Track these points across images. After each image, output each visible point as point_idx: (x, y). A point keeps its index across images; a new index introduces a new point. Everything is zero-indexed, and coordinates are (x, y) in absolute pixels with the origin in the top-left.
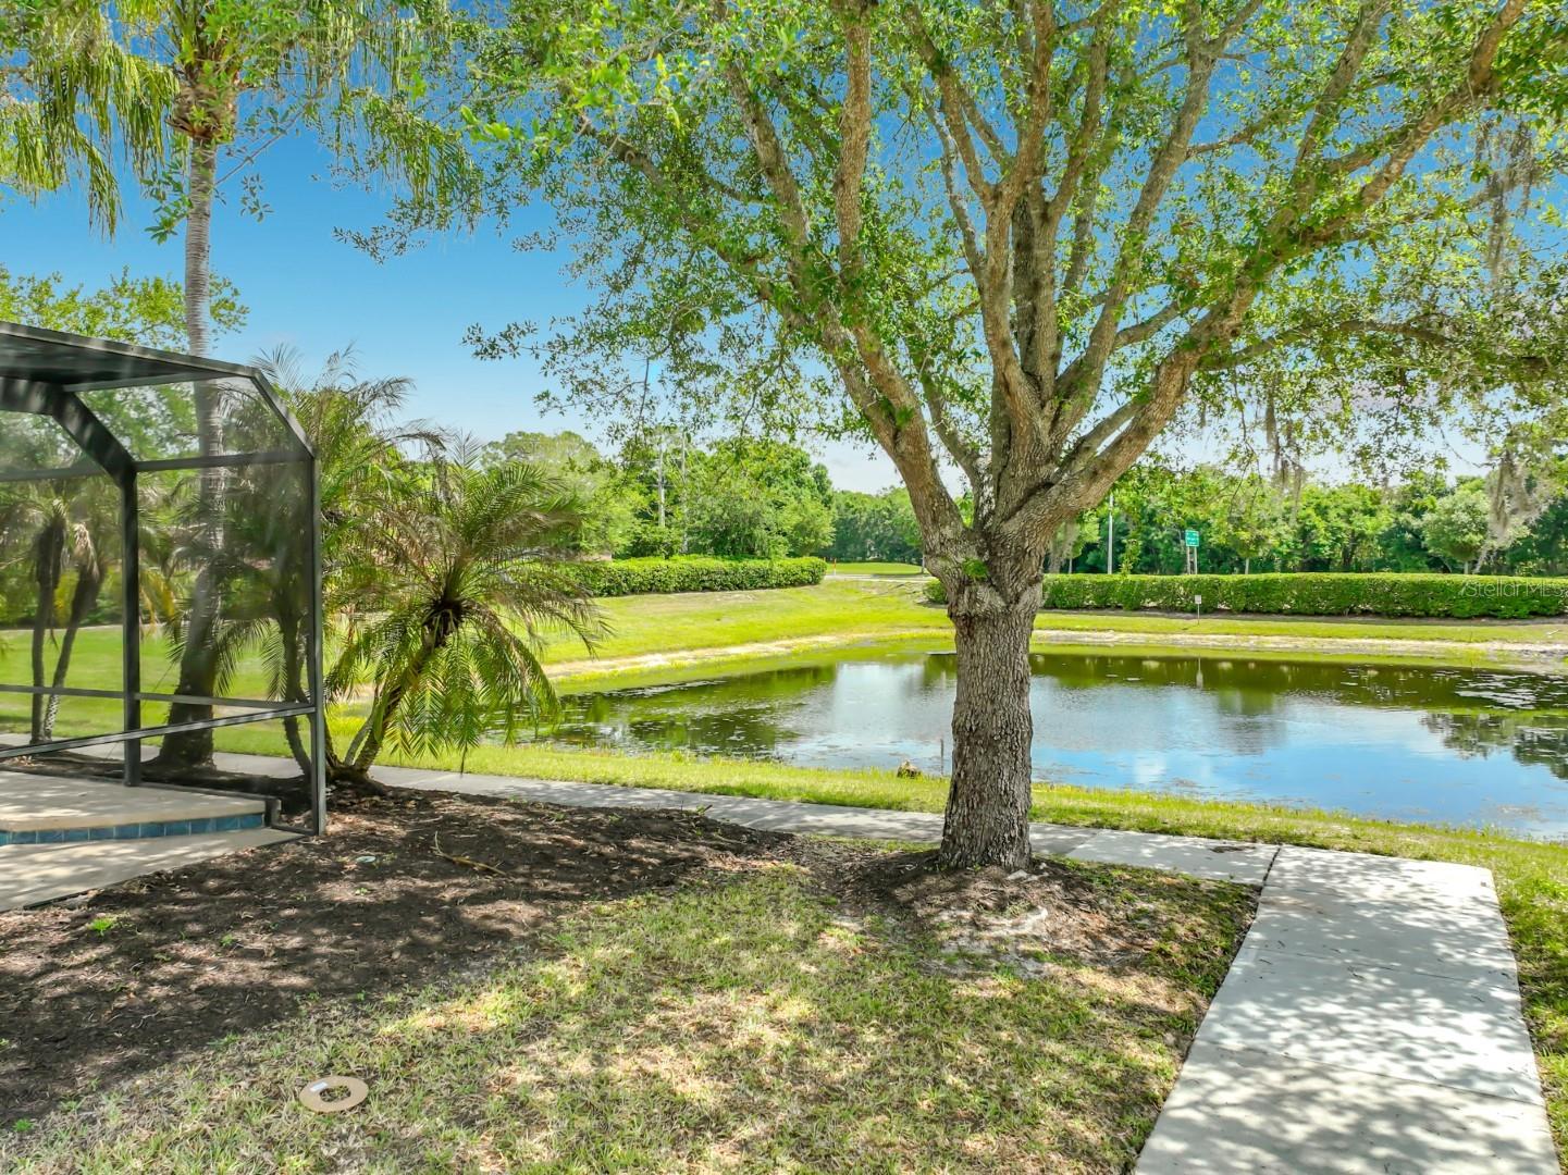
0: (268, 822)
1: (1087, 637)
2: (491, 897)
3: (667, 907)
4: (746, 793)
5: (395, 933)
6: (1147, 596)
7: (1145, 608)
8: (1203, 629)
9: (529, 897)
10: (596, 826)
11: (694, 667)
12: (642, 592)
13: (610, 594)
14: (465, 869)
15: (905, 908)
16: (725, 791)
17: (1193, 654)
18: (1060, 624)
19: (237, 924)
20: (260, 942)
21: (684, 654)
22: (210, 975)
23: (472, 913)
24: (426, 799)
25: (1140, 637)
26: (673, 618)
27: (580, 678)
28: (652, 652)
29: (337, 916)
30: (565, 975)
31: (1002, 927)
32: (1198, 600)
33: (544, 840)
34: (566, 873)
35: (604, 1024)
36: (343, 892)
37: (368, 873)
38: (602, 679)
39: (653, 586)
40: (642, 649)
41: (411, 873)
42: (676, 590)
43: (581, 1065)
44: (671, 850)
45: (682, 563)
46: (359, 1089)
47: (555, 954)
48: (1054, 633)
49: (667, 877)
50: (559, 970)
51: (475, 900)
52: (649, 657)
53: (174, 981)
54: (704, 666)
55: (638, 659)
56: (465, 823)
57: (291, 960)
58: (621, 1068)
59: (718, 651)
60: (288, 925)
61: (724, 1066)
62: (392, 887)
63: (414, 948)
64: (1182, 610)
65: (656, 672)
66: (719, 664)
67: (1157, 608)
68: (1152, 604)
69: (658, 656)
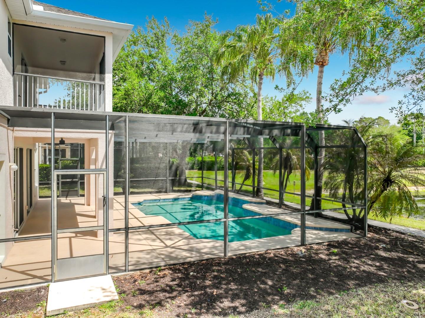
0: (351, 231)
2: (423, 262)
14: (412, 254)
19: (363, 257)
20: (370, 263)
22: (363, 268)
29: (385, 260)
36: (383, 254)
41: (397, 252)
46: (416, 305)
51: (419, 262)
53: (357, 268)
60: (374, 260)
62: (394, 254)
63: (409, 272)
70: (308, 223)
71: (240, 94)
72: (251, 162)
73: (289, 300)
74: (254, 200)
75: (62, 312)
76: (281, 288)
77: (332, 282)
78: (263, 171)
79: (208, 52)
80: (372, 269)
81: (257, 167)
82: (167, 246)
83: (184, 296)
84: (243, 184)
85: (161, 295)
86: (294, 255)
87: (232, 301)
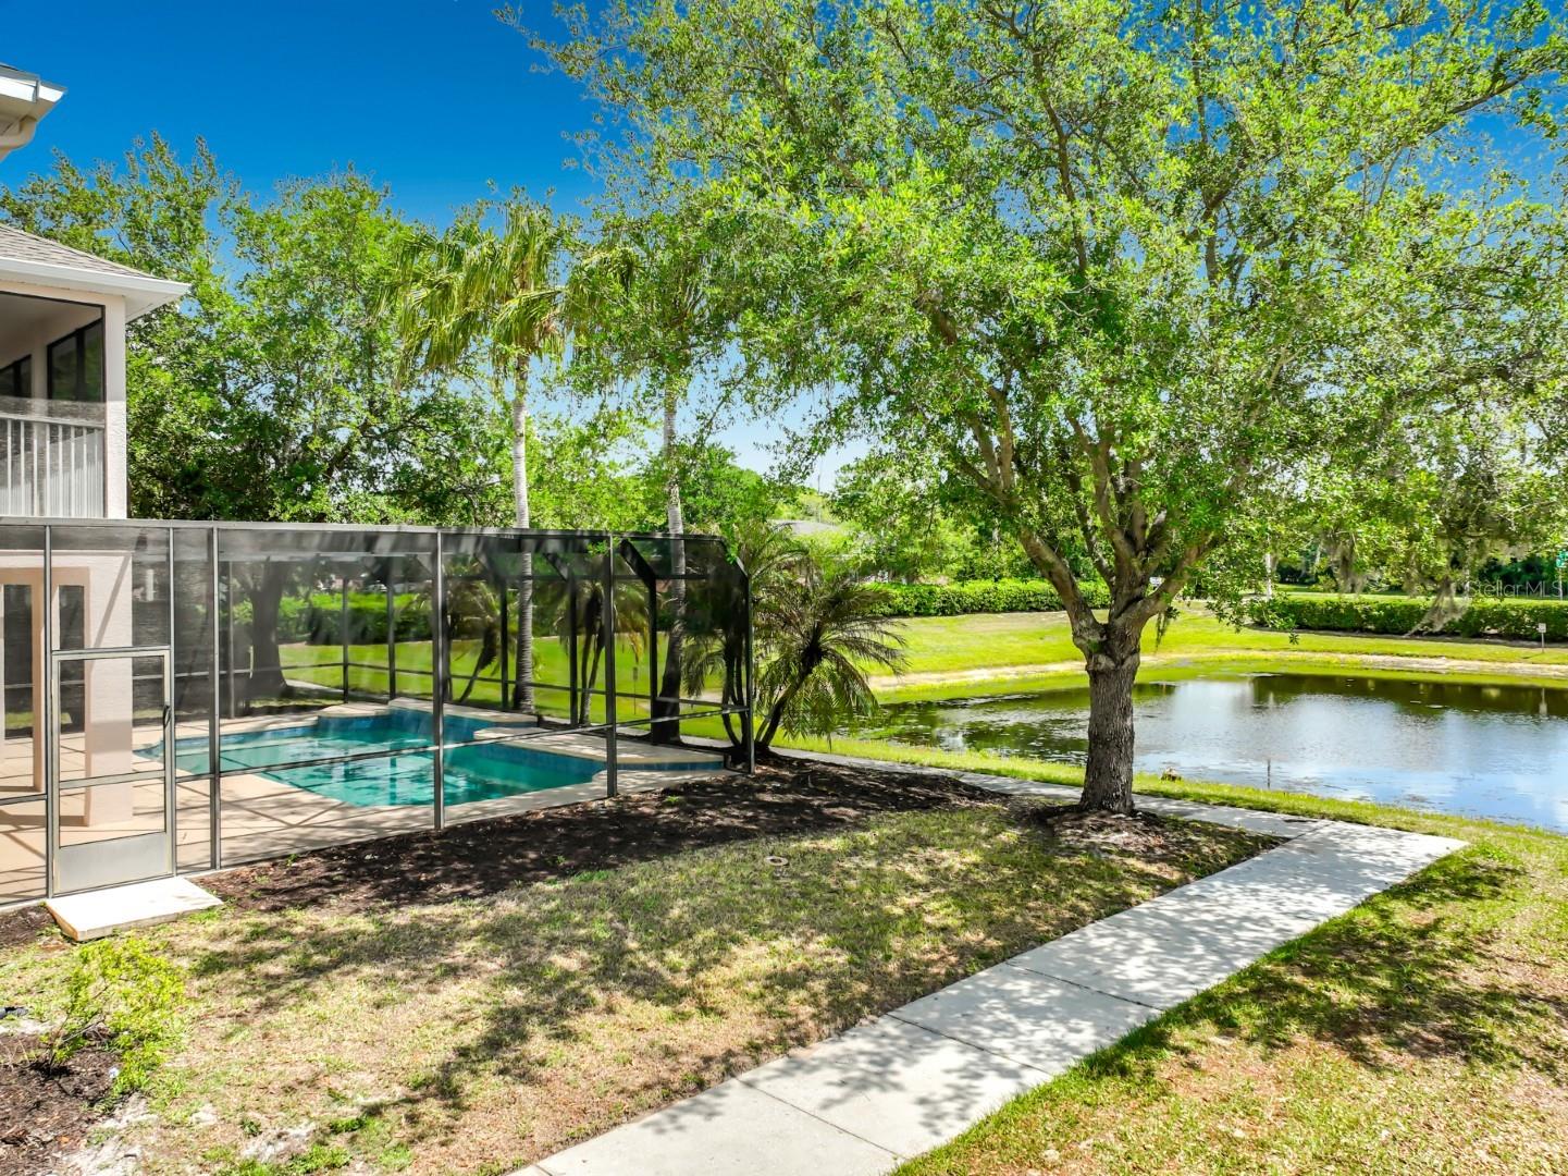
0: (725, 767)
1: (1415, 663)
2: (837, 806)
3: (923, 817)
4: (998, 774)
5: (793, 814)
6: (1488, 622)
7: (1486, 635)
8: (1546, 658)
9: (855, 807)
10: (893, 780)
11: (1015, 682)
12: (973, 612)
13: (944, 614)
14: (824, 793)
15: (1051, 827)
16: (985, 772)
17: (1538, 683)
18: (1389, 650)
19: (726, 805)
20: (736, 813)
21: (1007, 669)
22: (719, 822)
23: (827, 811)
24: (802, 763)
25: (1474, 665)
26: (999, 637)
27: (913, 688)
28: (979, 667)
29: (767, 806)
30: (870, 837)
31: (1097, 838)
32: (1542, 628)
33: (865, 783)
34: (874, 799)
35: (884, 854)
36: (767, 798)
37: (776, 791)
38: (934, 690)
39: (982, 607)
40: (970, 664)
41: (798, 792)
42: (1005, 610)
43: (872, 864)
44: (932, 794)
45: (1010, 585)
46: (785, 861)
47: (866, 829)
48: (1381, 658)
49: (925, 805)
50: (867, 835)
51: (828, 806)
52: (976, 672)
53: (707, 822)
54: (1024, 681)
55: (966, 673)
56: (824, 774)
57: (749, 820)
58: (888, 868)
59: (1039, 668)
60: (746, 808)
61: (933, 872)
62: (790, 797)
63: (801, 821)
64: (1526, 638)
65: (979, 685)
66: (1038, 680)
67: (1499, 636)
68: (1493, 631)
69: (984, 671)
70: (622, 757)
71: (460, 407)
72: (499, 612)
73: (564, 874)
74: (506, 717)
75: (109, 932)
76: (554, 860)
77: (654, 844)
78: (531, 638)
79: (356, 277)
80: (736, 822)
81: (513, 627)
82: (291, 826)
83: (363, 889)
84: (472, 679)
85: (314, 892)
86: (586, 812)
87: (459, 884)
